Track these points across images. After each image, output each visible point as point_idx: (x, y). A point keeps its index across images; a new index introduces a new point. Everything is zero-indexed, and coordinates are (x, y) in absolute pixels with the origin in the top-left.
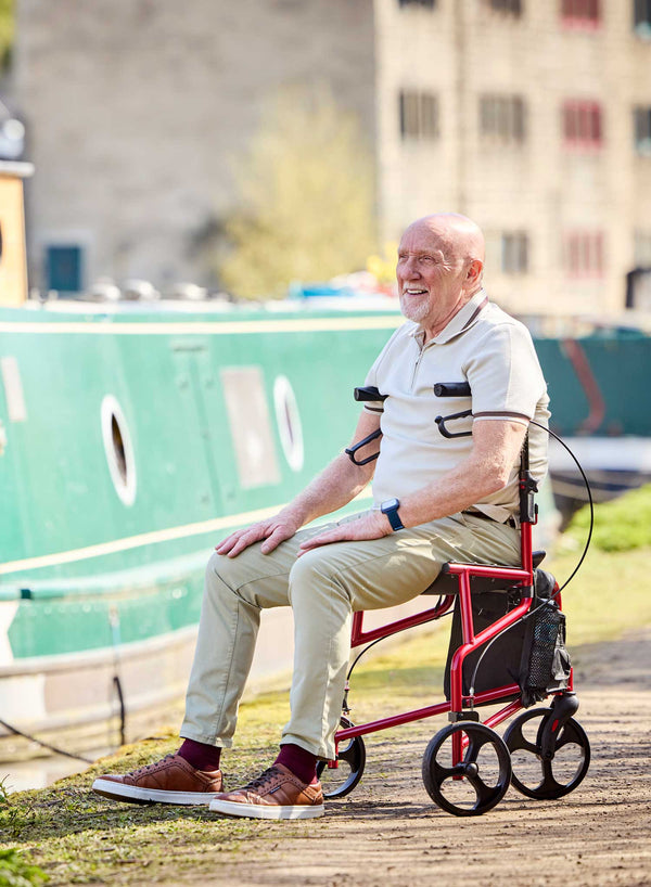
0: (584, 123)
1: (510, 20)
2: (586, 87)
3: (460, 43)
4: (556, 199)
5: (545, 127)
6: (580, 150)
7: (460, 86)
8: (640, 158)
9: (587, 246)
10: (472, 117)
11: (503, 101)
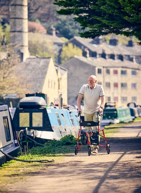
0: (116, 85)
1: (108, 74)
2: (116, 81)
3: (104, 77)
4: (113, 93)
5: (112, 86)
6: (116, 88)
7: (104, 82)
8: (122, 89)
9: (116, 98)
10: (105, 85)
11: (108, 83)
